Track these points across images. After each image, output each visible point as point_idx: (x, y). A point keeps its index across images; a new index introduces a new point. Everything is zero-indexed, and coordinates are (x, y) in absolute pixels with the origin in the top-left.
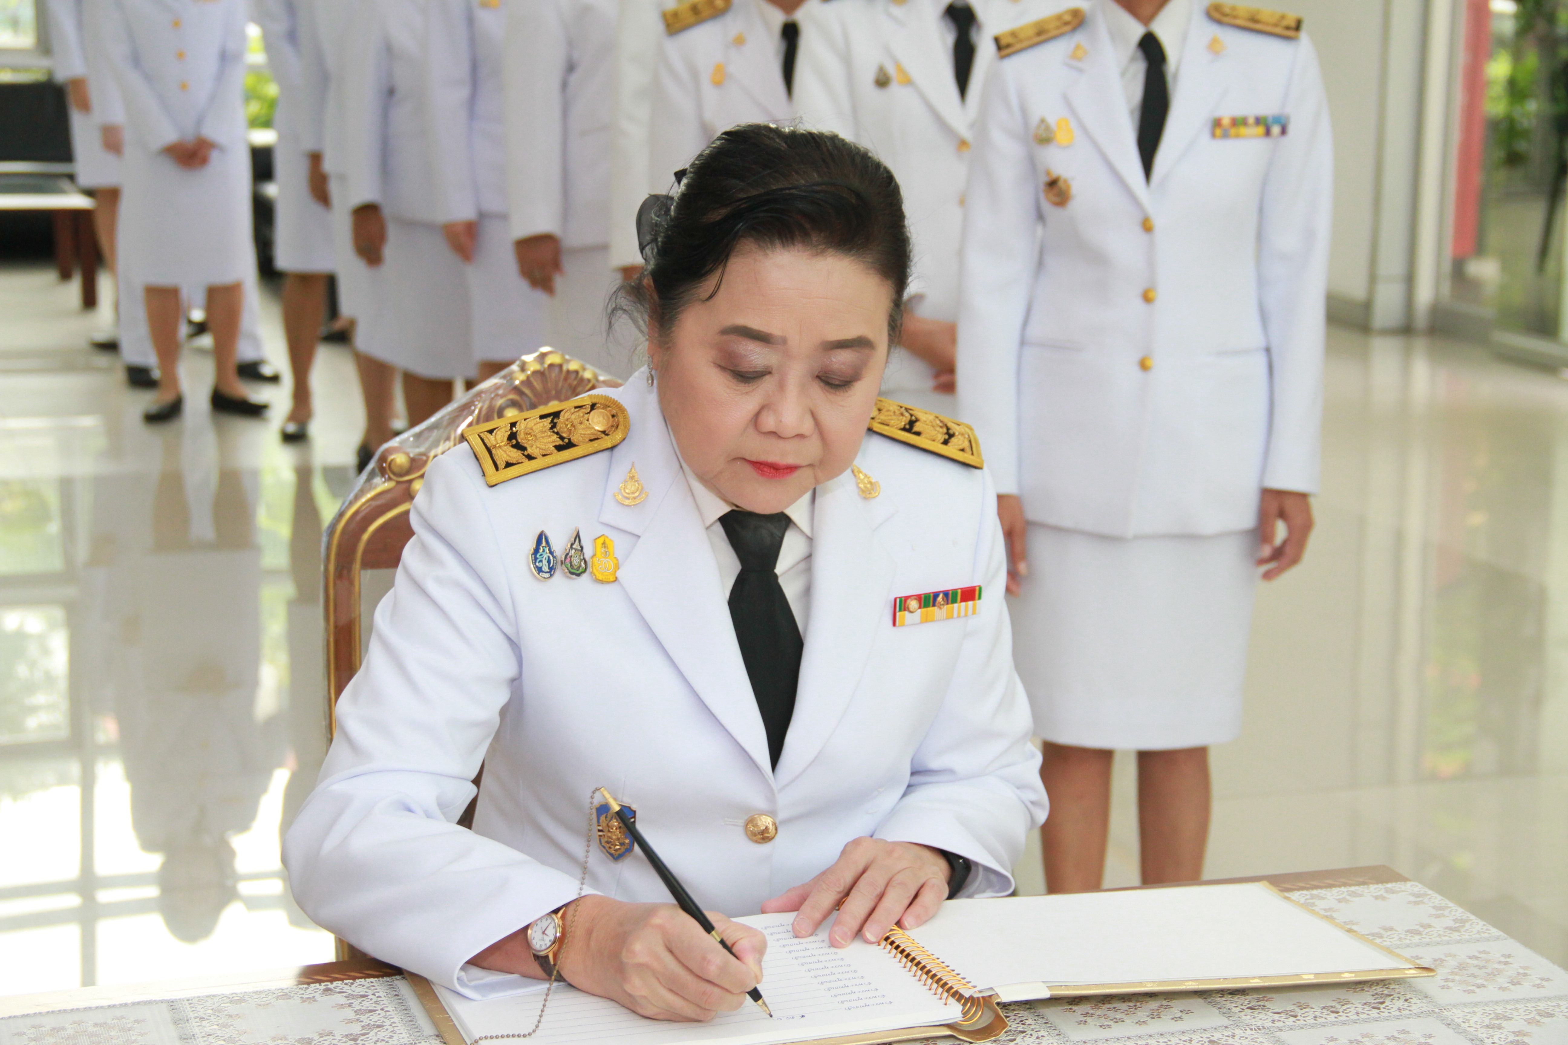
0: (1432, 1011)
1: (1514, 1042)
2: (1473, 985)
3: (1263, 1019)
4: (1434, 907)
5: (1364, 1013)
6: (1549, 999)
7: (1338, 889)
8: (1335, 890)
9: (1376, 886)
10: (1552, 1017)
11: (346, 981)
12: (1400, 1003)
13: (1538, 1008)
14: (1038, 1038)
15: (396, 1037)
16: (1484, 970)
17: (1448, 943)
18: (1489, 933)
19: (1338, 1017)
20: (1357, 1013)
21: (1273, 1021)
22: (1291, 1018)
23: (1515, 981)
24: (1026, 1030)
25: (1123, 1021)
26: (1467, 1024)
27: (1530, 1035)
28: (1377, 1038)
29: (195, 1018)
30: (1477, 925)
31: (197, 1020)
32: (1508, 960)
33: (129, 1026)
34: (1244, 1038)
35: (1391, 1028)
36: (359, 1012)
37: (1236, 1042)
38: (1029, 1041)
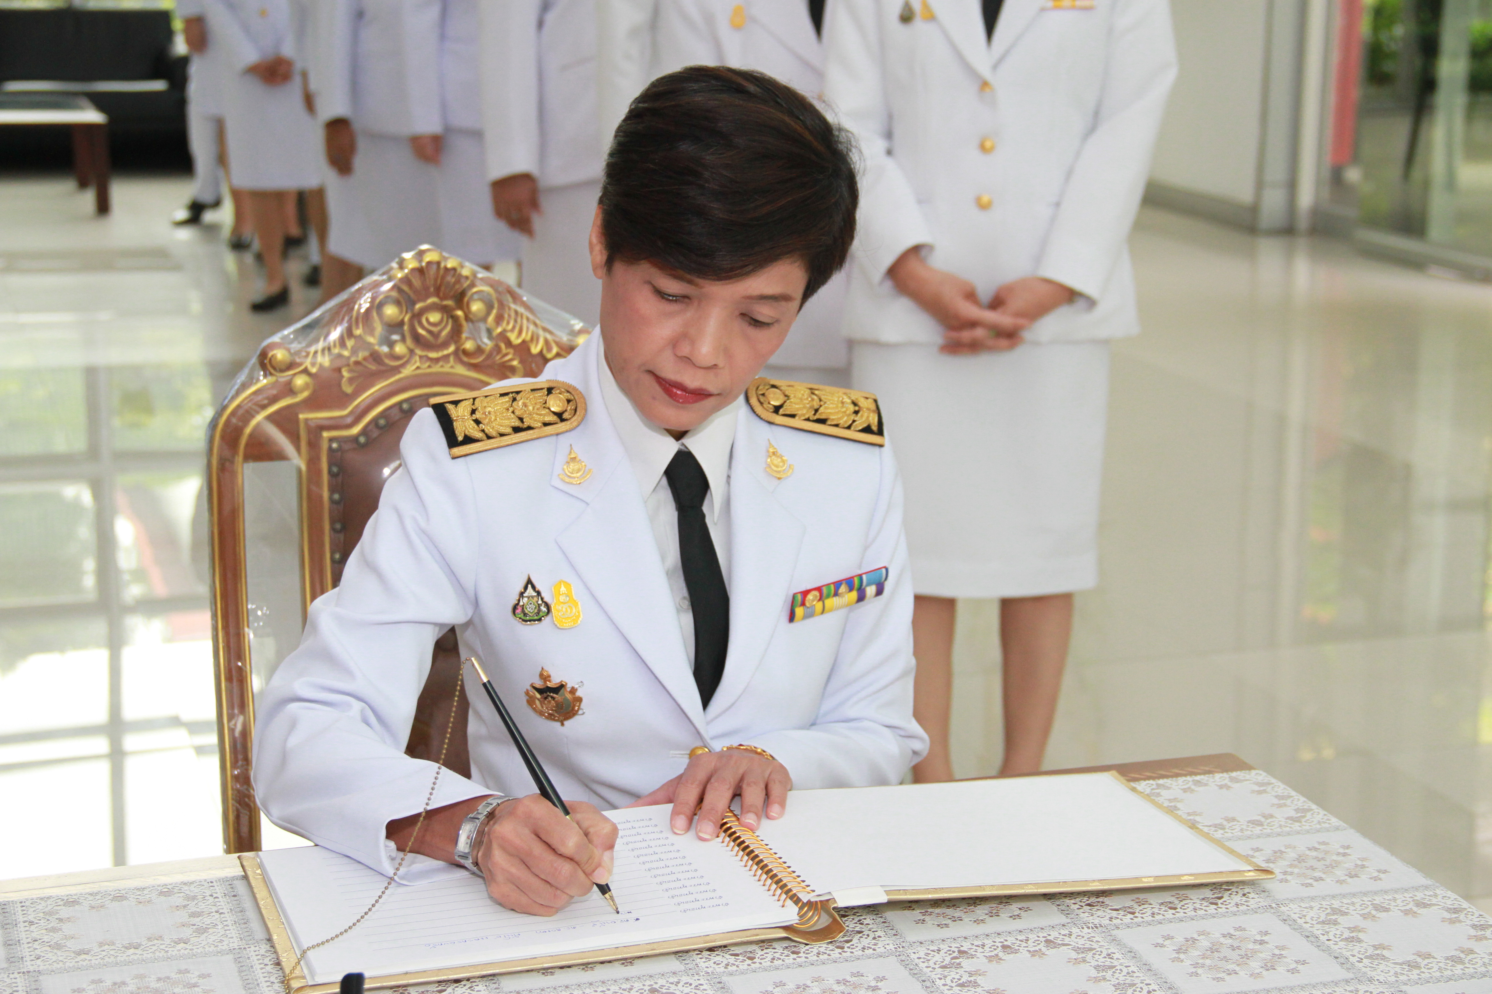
0: (1269, 906)
1: (1349, 939)
2: (1312, 879)
3: (1101, 916)
4: (1276, 797)
5: (1202, 909)
6: (1386, 892)
7: (1184, 778)
8: (1181, 780)
9: (1221, 775)
10: (1388, 911)
12: (1237, 898)
13: (1375, 902)
14: (874, 938)
15: (226, 941)
16: (1323, 862)
17: (1289, 834)
18: (1329, 824)
19: (1176, 913)
20: (1195, 909)
21: (1111, 919)
22: (1129, 914)
23: (1353, 873)
24: (863, 930)
25: (961, 920)
26: (1303, 920)
27: (1365, 931)
28: (1213, 936)
29: (25, 922)
30: (1318, 814)
31: (26, 924)
32: (1346, 851)
34: (1080, 937)
35: (1227, 924)
36: (193, 915)
37: (1073, 941)
38: (865, 942)
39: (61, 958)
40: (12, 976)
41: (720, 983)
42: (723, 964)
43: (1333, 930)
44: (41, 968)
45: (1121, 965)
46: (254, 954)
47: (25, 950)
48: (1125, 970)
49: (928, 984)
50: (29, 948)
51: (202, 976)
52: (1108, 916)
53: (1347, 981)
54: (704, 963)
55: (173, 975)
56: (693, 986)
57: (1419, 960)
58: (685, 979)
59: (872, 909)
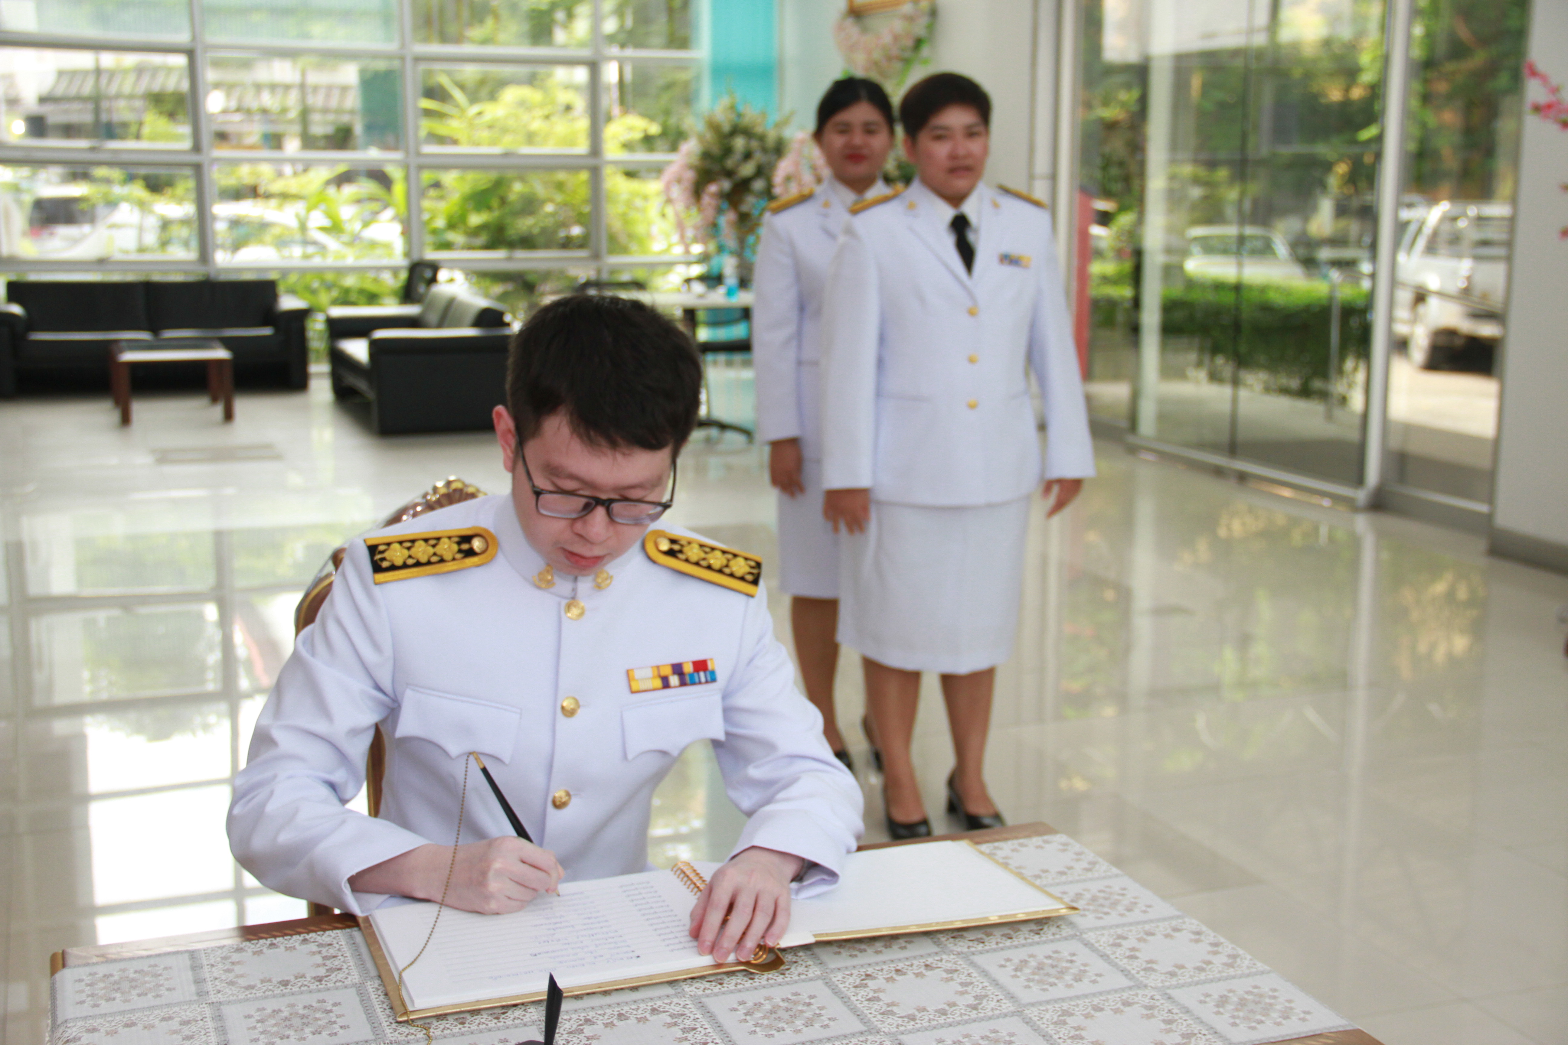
0: (1075, 935)
1: (1130, 956)
2: (1102, 913)
3: (961, 946)
4: (1075, 853)
5: (1030, 939)
6: (1152, 921)
9: (1036, 838)
10: (1154, 936)
11: (319, 933)
13: (1145, 929)
14: (806, 967)
15: (350, 978)
16: (1108, 901)
17: (1085, 881)
18: (1112, 872)
19: (1013, 943)
20: (1026, 939)
21: (969, 947)
22: (981, 944)
23: (1129, 908)
26: (1098, 944)
27: (1140, 951)
28: (1039, 958)
29: (208, 965)
30: (1104, 866)
31: (209, 967)
32: (1124, 892)
33: (159, 972)
34: (948, 962)
35: (1048, 949)
36: (325, 958)
37: (943, 965)
38: (801, 969)
39: (235, 992)
40: (201, 1006)
41: (700, 1003)
42: (702, 989)
43: (1119, 951)
44: (222, 1000)
45: (978, 981)
46: (369, 987)
47: (209, 986)
48: (981, 986)
49: (846, 1000)
50: (212, 984)
51: (335, 1005)
52: (966, 946)
53: (1130, 988)
54: (687, 988)
55: (314, 1004)
56: (681, 1006)
57: (1177, 970)
58: (675, 1000)
59: (806, 947)
